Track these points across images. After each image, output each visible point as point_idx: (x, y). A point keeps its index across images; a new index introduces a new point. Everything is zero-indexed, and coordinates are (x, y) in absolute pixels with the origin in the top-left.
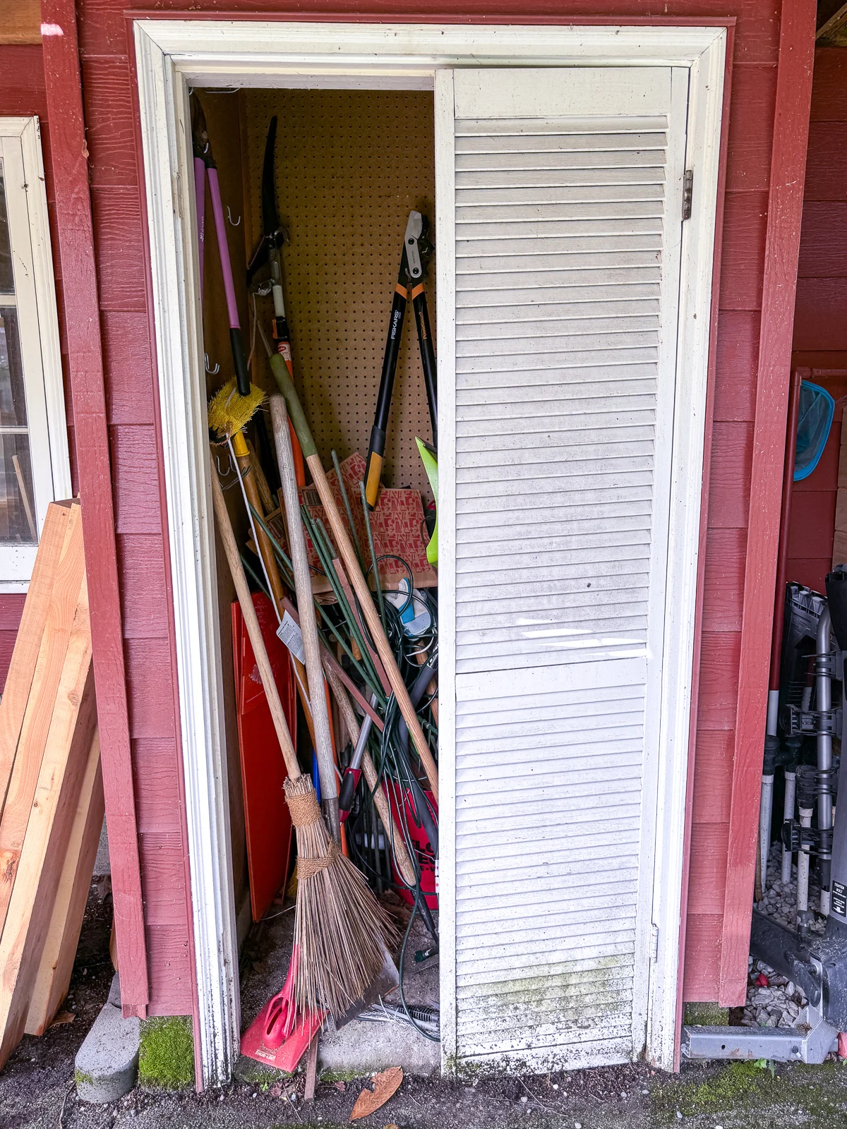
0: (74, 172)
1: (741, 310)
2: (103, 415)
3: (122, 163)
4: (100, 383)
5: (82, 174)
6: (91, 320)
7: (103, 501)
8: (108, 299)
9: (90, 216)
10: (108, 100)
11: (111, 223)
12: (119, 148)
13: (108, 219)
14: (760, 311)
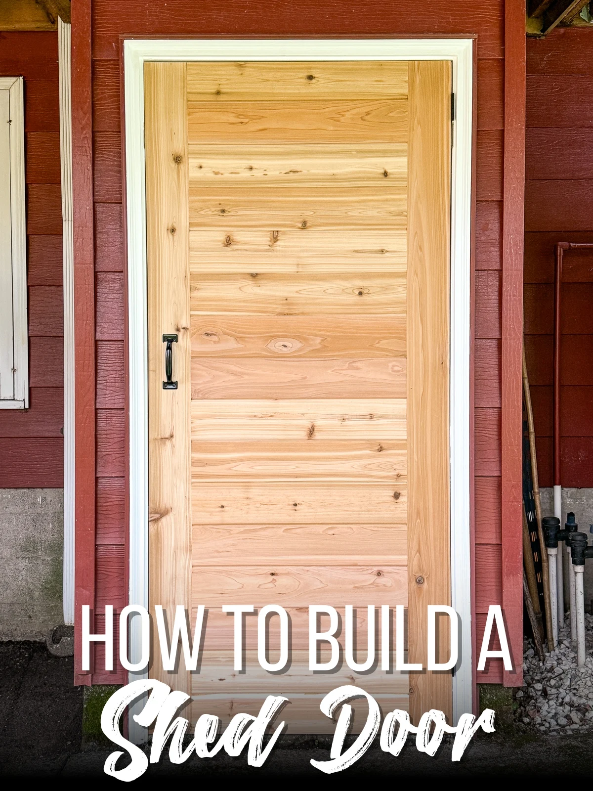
0: (84, 122)
1: (491, 201)
2: (92, 266)
3: (111, 117)
4: (92, 246)
5: (88, 124)
6: (88, 208)
7: (89, 319)
8: (99, 195)
9: (91, 147)
10: (106, 82)
11: (103, 151)
12: (110, 109)
13: (100, 149)
14: (503, 201)
